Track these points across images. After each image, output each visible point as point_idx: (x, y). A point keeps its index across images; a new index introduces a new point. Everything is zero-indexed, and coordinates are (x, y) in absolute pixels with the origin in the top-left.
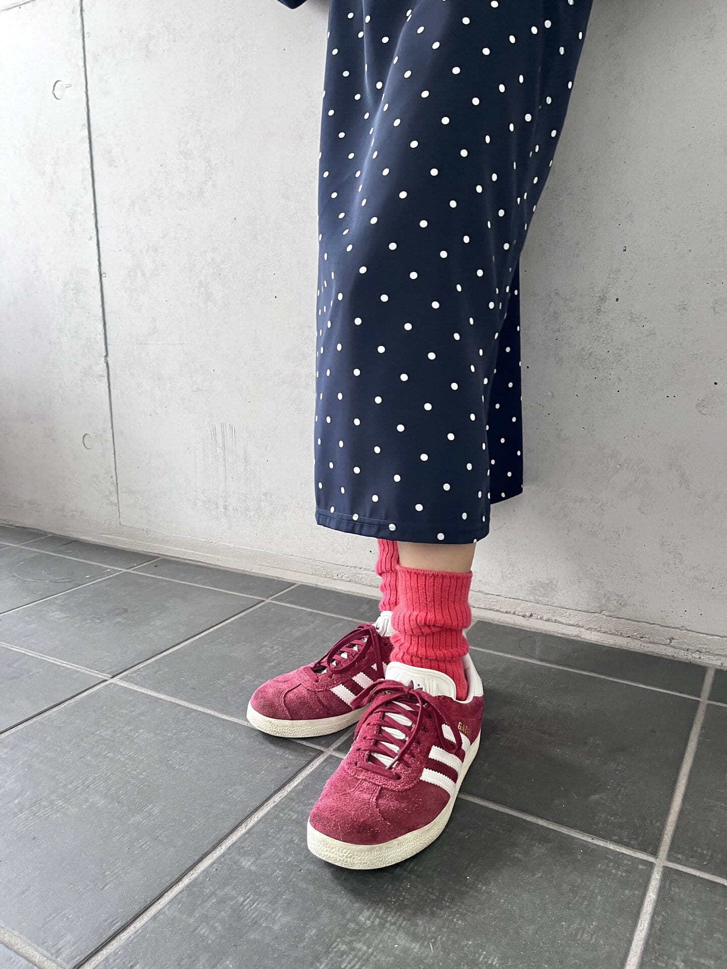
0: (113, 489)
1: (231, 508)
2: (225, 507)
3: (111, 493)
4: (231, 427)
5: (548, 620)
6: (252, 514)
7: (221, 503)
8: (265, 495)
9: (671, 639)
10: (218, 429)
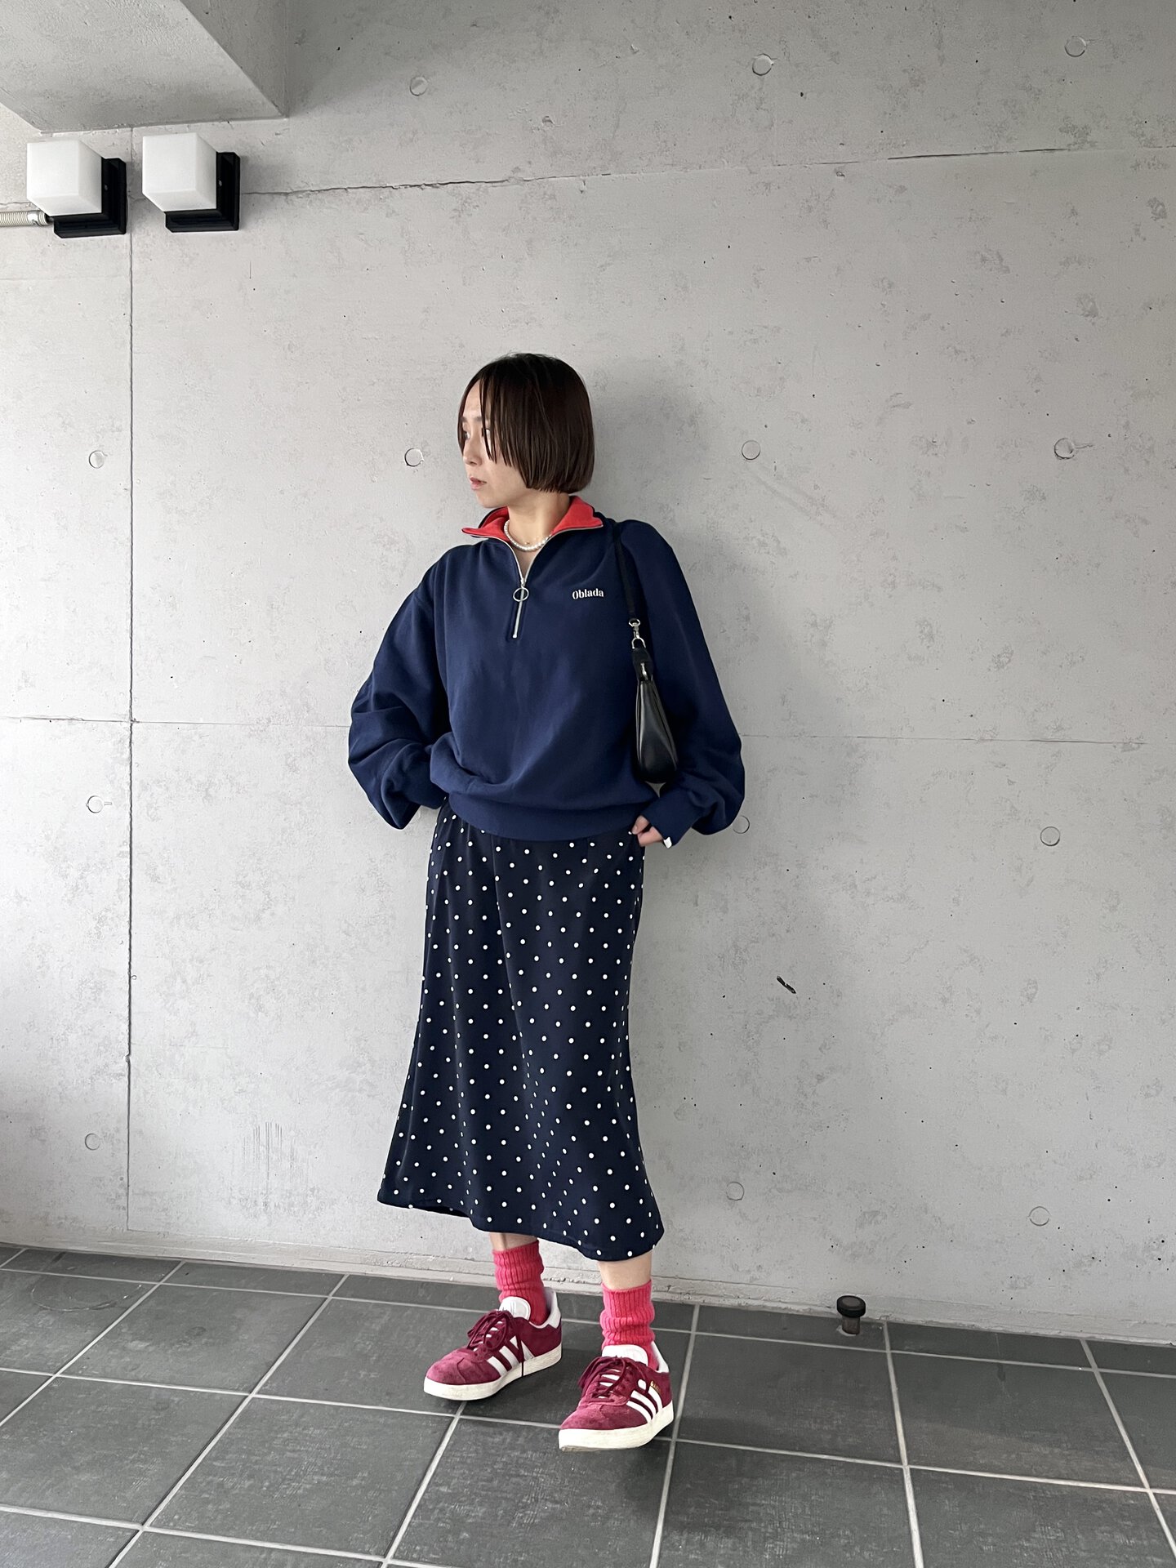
0: (122, 1191)
1: (272, 1205)
2: (266, 1204)
3: (119, 1196)
4: (277, 1126)
5: (578, 1282)
6: (296, 1209)
7: (261, 1201)
8: (312, 1190)
9: (669, 1286)
10: (263, 1128)
